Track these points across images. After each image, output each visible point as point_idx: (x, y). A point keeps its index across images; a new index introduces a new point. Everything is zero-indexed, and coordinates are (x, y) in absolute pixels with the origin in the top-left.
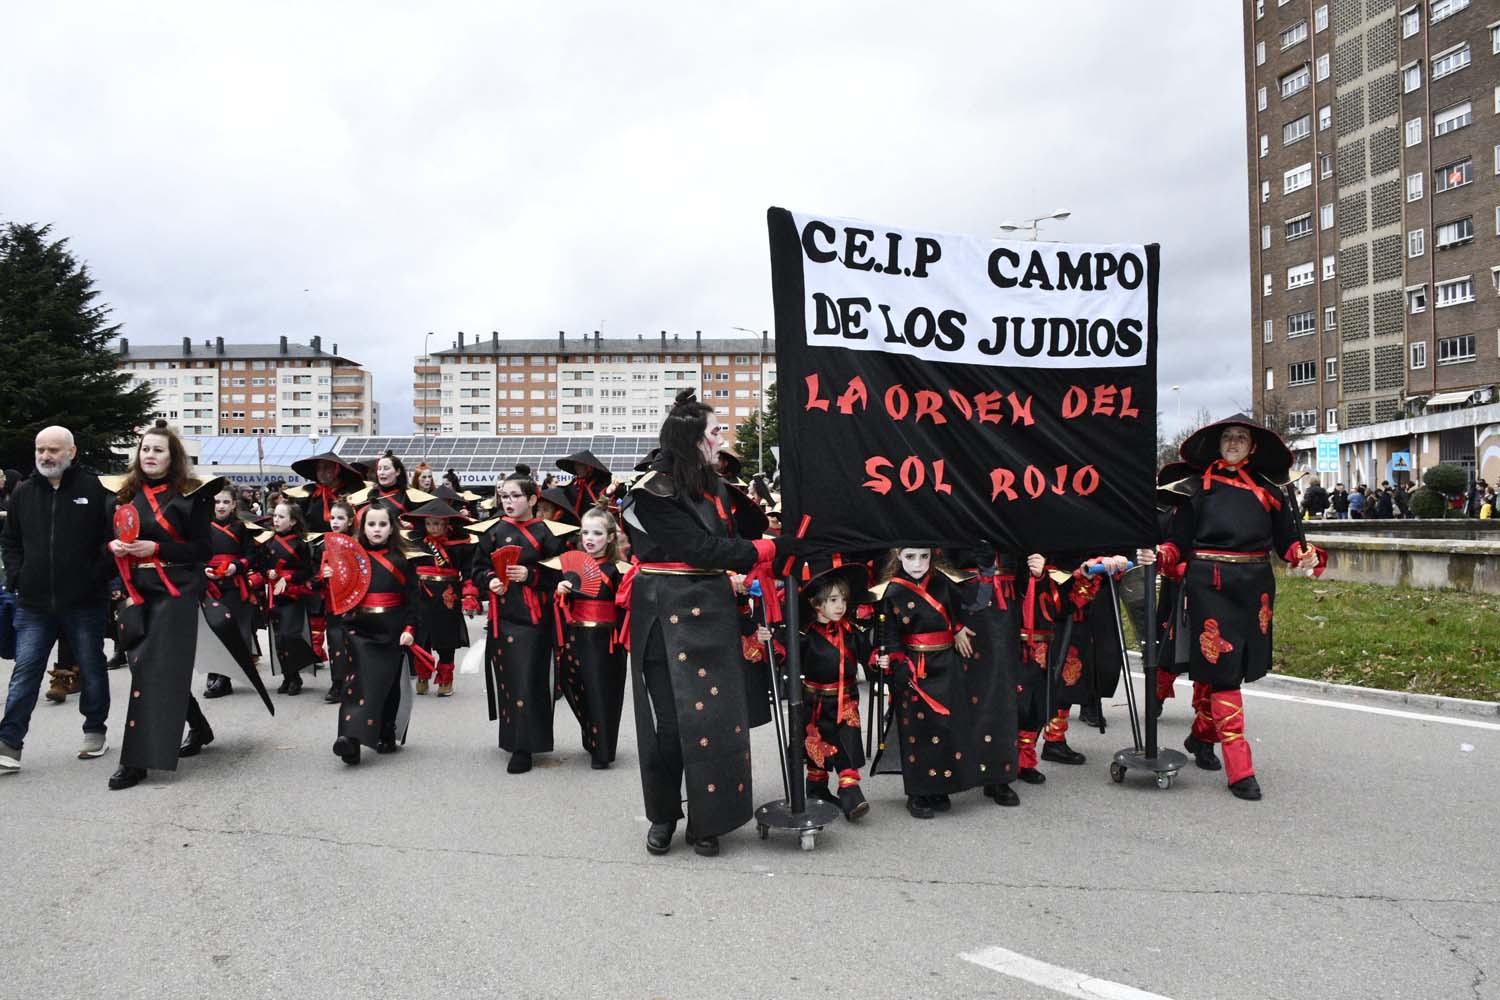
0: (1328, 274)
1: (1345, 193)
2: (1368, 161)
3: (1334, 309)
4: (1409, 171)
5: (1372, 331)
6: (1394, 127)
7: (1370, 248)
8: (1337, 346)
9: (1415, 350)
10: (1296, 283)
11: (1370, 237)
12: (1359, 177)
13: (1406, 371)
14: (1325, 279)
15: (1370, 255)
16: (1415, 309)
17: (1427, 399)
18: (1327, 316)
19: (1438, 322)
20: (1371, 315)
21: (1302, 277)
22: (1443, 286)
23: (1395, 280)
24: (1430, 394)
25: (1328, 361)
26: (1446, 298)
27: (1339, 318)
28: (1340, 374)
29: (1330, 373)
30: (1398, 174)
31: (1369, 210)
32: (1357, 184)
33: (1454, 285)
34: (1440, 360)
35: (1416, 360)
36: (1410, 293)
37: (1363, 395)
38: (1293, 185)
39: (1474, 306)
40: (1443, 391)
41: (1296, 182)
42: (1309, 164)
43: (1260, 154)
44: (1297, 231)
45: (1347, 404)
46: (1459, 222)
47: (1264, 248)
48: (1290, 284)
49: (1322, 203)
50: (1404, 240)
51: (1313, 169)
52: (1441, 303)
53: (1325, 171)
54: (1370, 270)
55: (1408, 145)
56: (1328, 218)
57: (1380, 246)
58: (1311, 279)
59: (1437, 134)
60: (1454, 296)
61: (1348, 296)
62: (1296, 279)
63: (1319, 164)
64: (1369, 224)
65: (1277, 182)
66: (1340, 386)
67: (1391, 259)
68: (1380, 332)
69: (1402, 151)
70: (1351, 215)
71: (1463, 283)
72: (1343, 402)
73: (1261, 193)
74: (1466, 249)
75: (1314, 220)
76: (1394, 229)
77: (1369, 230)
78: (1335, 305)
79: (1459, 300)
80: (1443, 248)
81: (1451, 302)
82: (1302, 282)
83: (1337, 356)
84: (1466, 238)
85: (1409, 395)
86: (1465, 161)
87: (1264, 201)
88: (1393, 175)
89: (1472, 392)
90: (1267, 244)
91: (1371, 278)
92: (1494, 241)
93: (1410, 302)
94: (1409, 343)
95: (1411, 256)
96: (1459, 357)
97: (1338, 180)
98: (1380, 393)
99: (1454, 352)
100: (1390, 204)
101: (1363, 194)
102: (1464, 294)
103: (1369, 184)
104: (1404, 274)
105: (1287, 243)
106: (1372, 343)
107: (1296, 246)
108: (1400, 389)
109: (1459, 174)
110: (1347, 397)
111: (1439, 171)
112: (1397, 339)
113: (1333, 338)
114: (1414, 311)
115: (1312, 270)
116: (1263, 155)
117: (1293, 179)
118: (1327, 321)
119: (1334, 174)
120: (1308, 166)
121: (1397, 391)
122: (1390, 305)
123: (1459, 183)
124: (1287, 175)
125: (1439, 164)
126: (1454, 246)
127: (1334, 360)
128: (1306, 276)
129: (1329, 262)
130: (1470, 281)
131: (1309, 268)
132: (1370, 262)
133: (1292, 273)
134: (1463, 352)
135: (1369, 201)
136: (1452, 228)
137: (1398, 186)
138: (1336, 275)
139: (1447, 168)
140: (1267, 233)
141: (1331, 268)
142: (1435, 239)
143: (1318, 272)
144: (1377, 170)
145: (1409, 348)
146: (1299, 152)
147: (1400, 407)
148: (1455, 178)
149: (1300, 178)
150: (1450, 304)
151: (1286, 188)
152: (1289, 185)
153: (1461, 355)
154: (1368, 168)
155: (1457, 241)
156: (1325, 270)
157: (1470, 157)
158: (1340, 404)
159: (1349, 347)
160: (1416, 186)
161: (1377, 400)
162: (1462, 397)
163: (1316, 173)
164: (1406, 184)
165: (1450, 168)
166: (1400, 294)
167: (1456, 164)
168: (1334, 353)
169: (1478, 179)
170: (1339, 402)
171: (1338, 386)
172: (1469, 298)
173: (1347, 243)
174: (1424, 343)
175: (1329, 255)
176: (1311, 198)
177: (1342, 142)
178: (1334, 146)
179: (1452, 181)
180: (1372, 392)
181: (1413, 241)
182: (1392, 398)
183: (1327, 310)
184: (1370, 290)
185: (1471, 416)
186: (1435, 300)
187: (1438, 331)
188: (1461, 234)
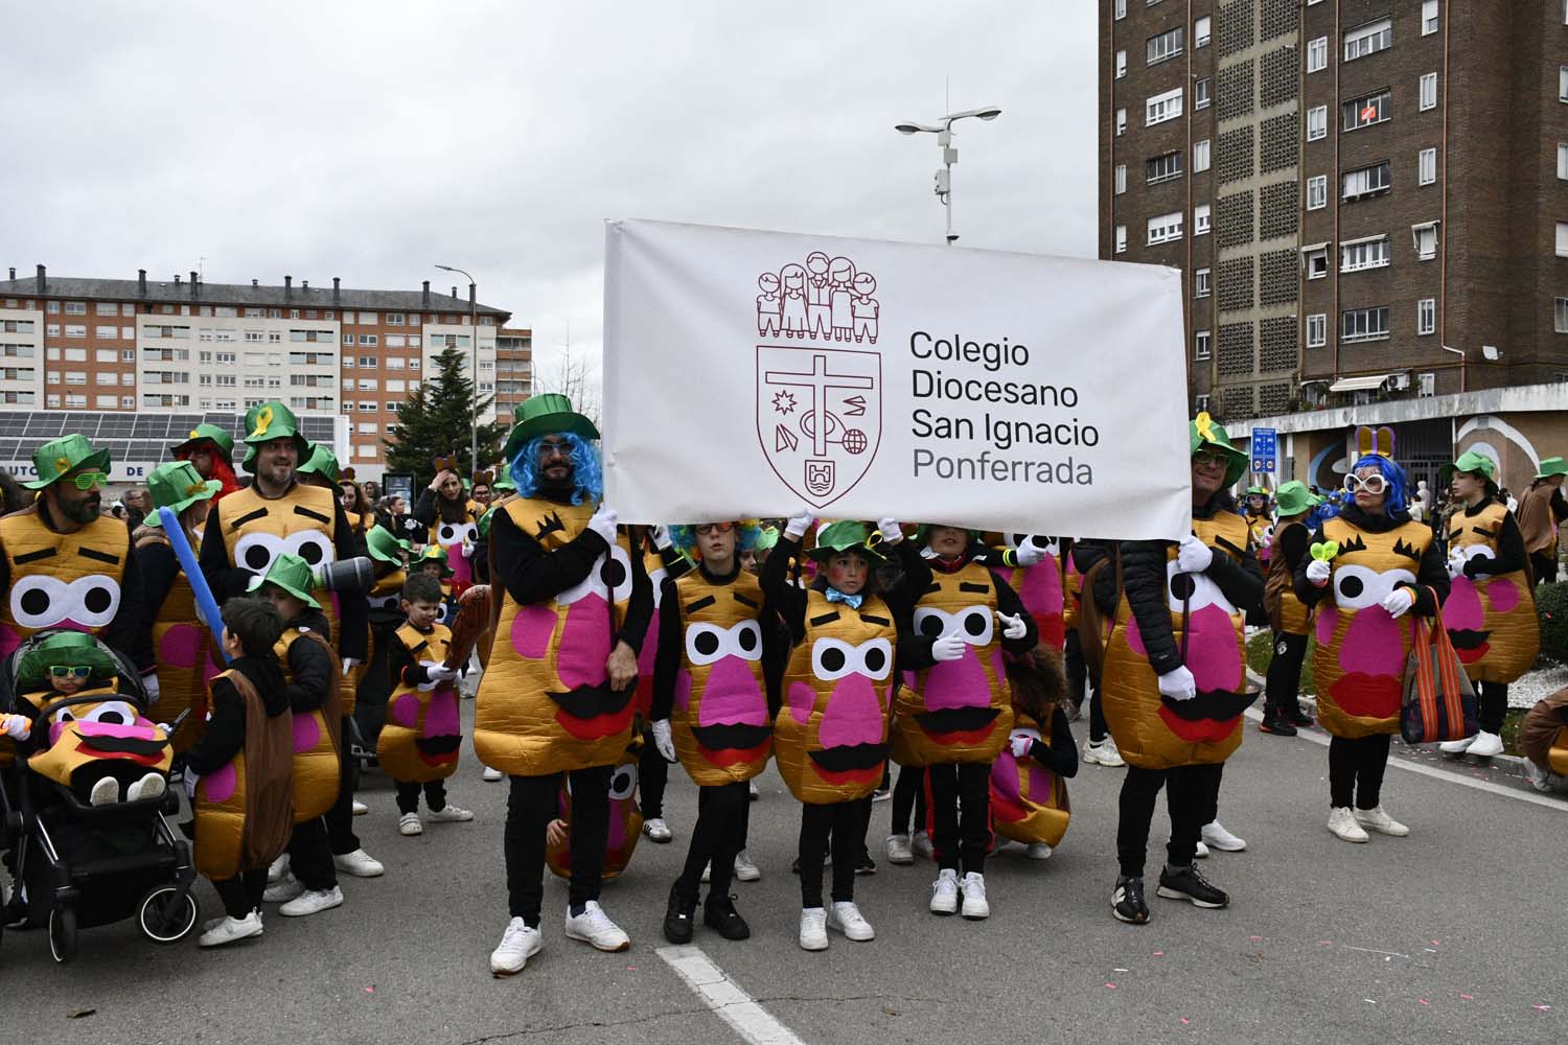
0: (1202, 228)
1: (1225, 127)
2: (1257, 88)
3: (1207, 271)
4: (1311, 103)
5: (1257, 299)
6: (1292, 46)
7: (1257, 196)
8: (1212, 315)
9: (1313, 324)
10: (1158, 237)
11: (1256, 183)
12: (1245, 108)
13: (1301, 349)
14: (1197, 233)
15: (1257, 205)
16: (1312, 274)
17: (1329, 385)
18: (1198, 280)
19: (1343, 290)
20: (1257, 280)
21: (1167, 231)
22: (1349, 247)
23: (1288, 237)
24: (1332, 378)
25: (1199, 335)
26: (1353, 261)
27: (1215, 283)
28: (1215, 350)
29: (1201, 350)
30: (1296, 109)
31: (1257, 149)
32: (1242, 117)
33: (1363, 245)
34: (1344, 337)
35: (1313, 336)
36: (1307, 254)
37: (1245, 378)
38: (1157, 115)
39: (1389, 272)
40: (1347, 376)
41: (1161, 111)
42: (1180, 89)
43: (1115, 74)
44: (1162, 172)
45: (1222, 389)
46: (1372, 168)
47: (1118, 193)
48: (1150, 239)
49: (1196, 139)
50: (1301, 188)
51: (1185, 96)
52: (1346, 268)
53: (1200, 100)
54: (1257, 225)
55: (1310, 70)
56: (1202, 158)
57: (1269, 194)
58: (1178, 233)
59: (1347, 59)
60: (1363, 259)
61: (1228, 255)
62: (1158, 232)
63: (1193, 90)
64: (1257, 167)
65: (1137, 111)
66: (1215, 365)
67: (1284, 210)
68: (1266, 301)
69: (1302, 78)
70: (1232, 157)
71: (1376, 243)
72: (1217, 386)
73: (1115, 123)
74: (1380, 201)
75: (1186, 160)
76: (1289, 174)
77: (1257, 174)
78: (1210, 266)
79: (1369, 264)
80: (1352, 199)
81: (1358, 267)
82: (1166, 237)
83: (1210, 329)
84: (1380, 188)
85: (1303, 379)
86: (1382, 94)
87: (1119, 133)
88: (1289, 107)
89: (1386, 377)
90: (1121, 188)
91: (1257, 234)
92: (1417, 194)
93: (1307, 268)
94: (1304, 316)
95: (1309, 209)
96: (1368, 334)
97: (1218, 111)
98: (1266, 376)
99: (1361, 328)
100: (1284, 143)
101: (1250, 129)
102: (1375, 257)
103: (1259, 116)
104: (1300, 231)
105: (1148, 188)
106: (1257, 315)
107: (1159, 192)
108: (1292, 371)
109: (1373, 109)
110: (1224, 379)
111: (1350, 104)
112: (1290, 311)
113: (1207, 305)
114: (1311, 277)
115: (1180, 221)
116: (1119, 76)
117: (1157, 107)
118: (1198, 287)
119: (1213, 104)
120: (1179, 92)
121: (1289, 374)
122: (1282, 269)
123: (1372, 120)
124: (1150, 101)
125: (1349, 95)
126: (1365, 197)
127: (1207, 334)
128: (1172, 229)
129: (1203, 212)
130: (1384, 241)
131: (1177, 219)
132: (1257, 214)
133: (1154, 224)
134: (1373, 328)
135: (1257, 138)
136: (1362, 175)
137: (1297, 120)
138: (1212, 229)
139: (1358, 101)
140: (1122, 175)
141: (1205, 221)
142: (1341, 188)
143: (1188, 225)
144: (1269, 100)
145: (1304, 322)
146: (1167, 74)
147: (1293, 394)
148: (1368, 114)
149: (1168, 106)
150: (1358, 269)
151: (1149, 118)
152: (1153, 114)
153: (1370, 331)
154: (1257, 98)
155: (1369, 191)
156: (1197, 222)
157: (1389, 89)
158: (1215, 389)
159: (1226, 319)
160: (1318, 122)
161: (1262, 384)
162: (1374, 382)
163: (1188, 101)
164: (1306, 120)
165: (1362, 102)
166: (1295, 254)
167: (1371, 97)
168: (1208, 326)
169: (1398, 116)
170: (1212, 386)
171: (1212, 366)
172: (1382, 262)
173: (1226, 191)
174: (1324, 315)
175: (1202, 204)
176: (1181, 133)
177: (1225, 63)
178: (1213, 67)
179: (1364, 118)
180: (1256, 375)
181: (1313, 189)
182: (1282, 382)
183: (1199, 273)
184: (1257, 248)
185: (1450, 406)
186: (1340, 263)
187: (1342, 302)
188: (1373, 183)
